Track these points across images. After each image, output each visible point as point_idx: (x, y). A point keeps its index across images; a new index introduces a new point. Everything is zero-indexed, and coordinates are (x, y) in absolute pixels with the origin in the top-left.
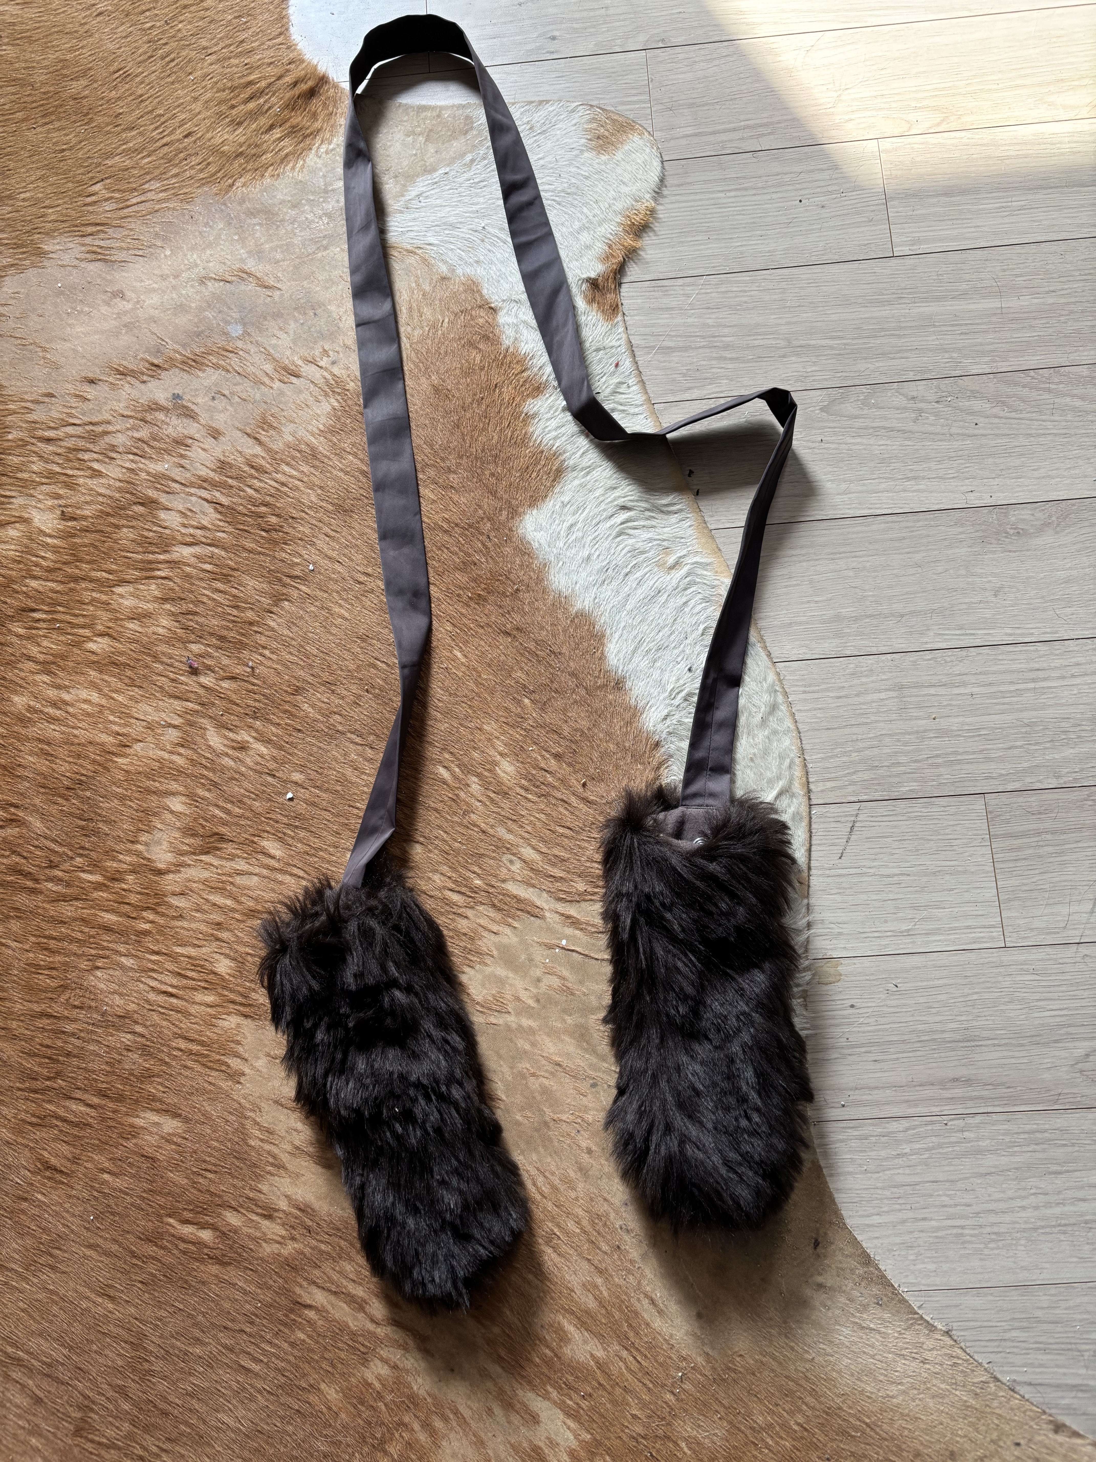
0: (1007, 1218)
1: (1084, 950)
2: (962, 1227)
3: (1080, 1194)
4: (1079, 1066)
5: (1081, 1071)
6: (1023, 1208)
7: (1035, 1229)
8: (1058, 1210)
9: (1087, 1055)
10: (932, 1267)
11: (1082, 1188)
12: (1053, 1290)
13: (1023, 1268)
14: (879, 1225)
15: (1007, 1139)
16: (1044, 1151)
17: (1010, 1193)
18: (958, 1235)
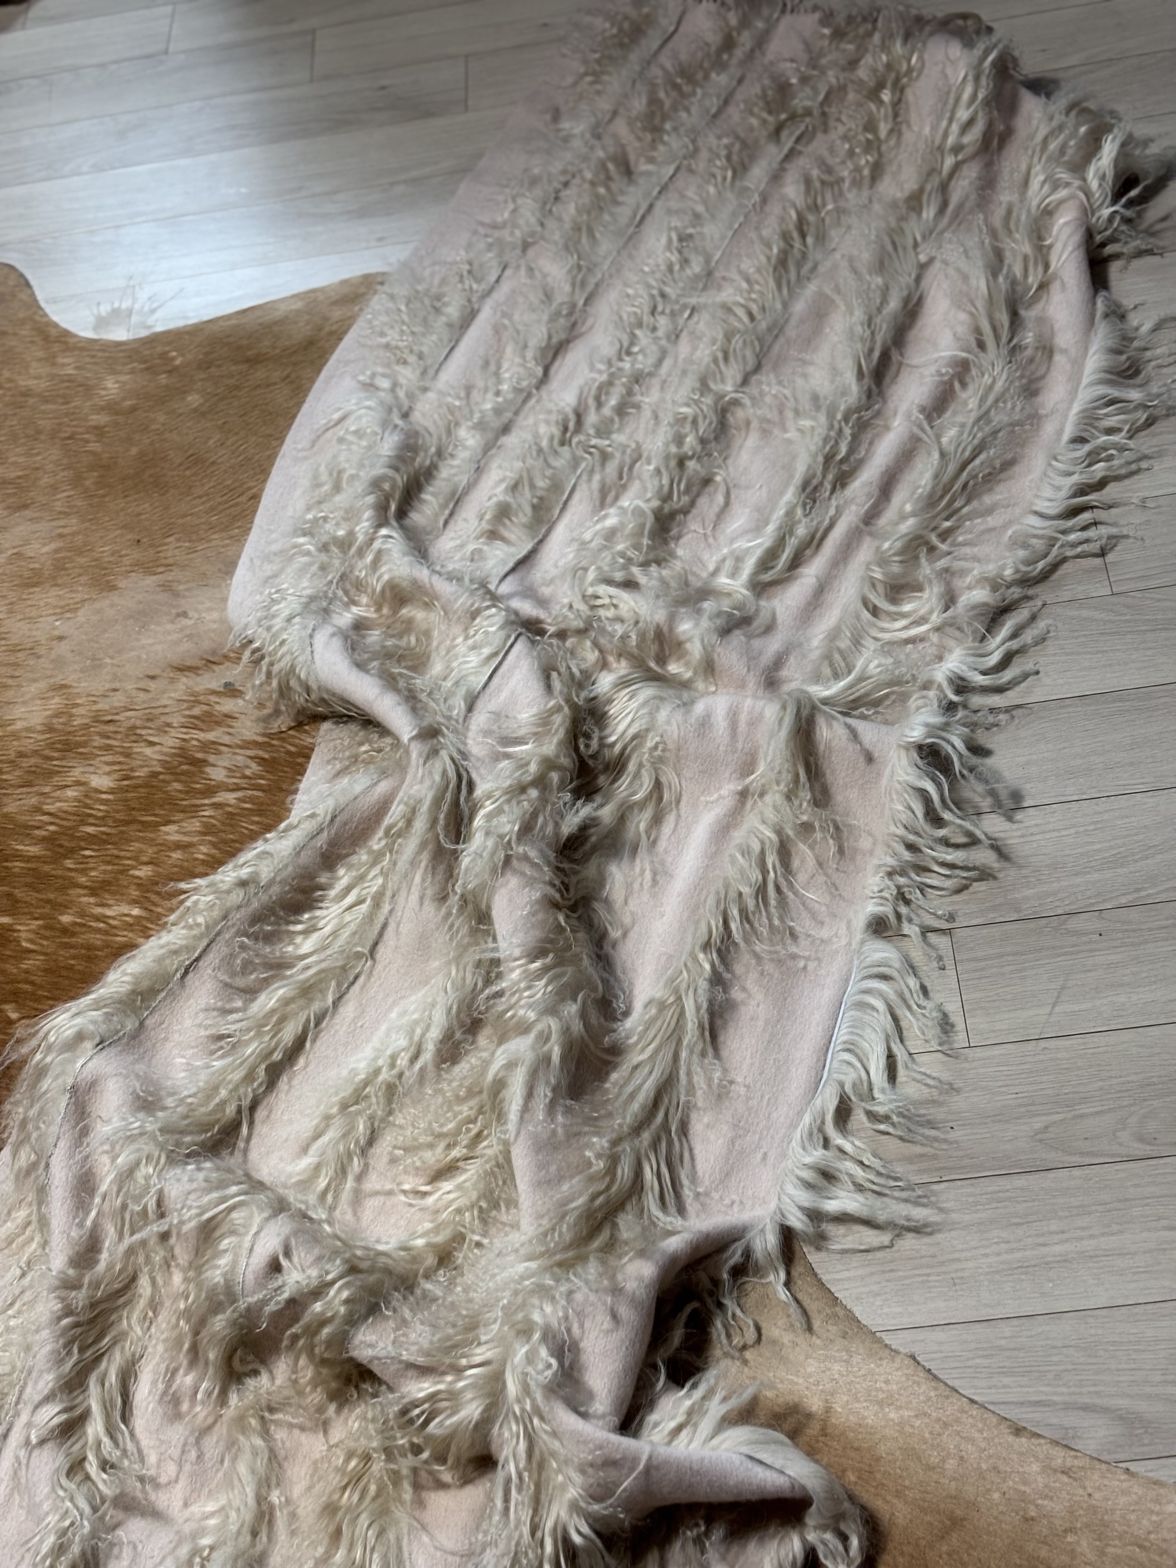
0: (970, 1264)
1: (1043, 1044)
2: (928, 1275)
3: (1041, 1240)
4: (1039, 1137)
5: (1041, 1141)
6: (986, 1255)
7: (998, 1272)
8: (1019, 1255)
9: (1046, 1127)
10: (899, 1310)
11: (1042, 1235)
12: (1015, 1322)
13: (986, 1305)
14: (849, 1279)
15: (971, 1199)
16: (1006, 1207)
17: (973, 1244)
18: (923, 1282)
